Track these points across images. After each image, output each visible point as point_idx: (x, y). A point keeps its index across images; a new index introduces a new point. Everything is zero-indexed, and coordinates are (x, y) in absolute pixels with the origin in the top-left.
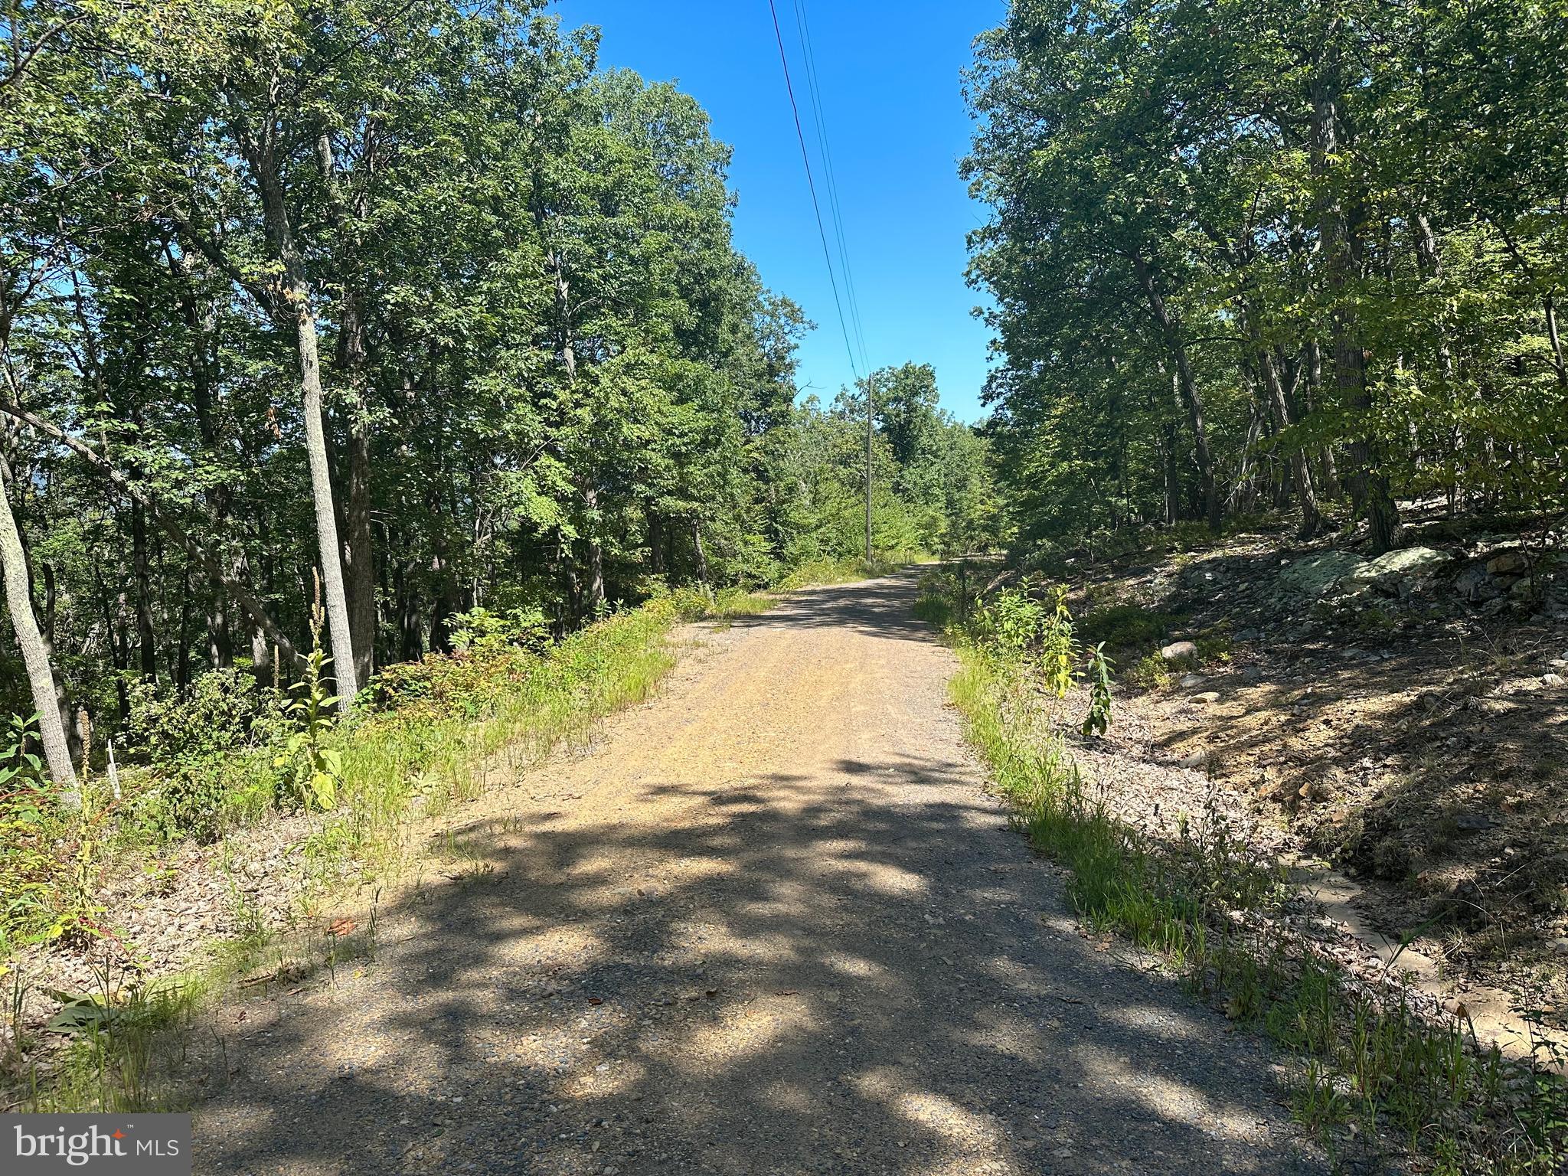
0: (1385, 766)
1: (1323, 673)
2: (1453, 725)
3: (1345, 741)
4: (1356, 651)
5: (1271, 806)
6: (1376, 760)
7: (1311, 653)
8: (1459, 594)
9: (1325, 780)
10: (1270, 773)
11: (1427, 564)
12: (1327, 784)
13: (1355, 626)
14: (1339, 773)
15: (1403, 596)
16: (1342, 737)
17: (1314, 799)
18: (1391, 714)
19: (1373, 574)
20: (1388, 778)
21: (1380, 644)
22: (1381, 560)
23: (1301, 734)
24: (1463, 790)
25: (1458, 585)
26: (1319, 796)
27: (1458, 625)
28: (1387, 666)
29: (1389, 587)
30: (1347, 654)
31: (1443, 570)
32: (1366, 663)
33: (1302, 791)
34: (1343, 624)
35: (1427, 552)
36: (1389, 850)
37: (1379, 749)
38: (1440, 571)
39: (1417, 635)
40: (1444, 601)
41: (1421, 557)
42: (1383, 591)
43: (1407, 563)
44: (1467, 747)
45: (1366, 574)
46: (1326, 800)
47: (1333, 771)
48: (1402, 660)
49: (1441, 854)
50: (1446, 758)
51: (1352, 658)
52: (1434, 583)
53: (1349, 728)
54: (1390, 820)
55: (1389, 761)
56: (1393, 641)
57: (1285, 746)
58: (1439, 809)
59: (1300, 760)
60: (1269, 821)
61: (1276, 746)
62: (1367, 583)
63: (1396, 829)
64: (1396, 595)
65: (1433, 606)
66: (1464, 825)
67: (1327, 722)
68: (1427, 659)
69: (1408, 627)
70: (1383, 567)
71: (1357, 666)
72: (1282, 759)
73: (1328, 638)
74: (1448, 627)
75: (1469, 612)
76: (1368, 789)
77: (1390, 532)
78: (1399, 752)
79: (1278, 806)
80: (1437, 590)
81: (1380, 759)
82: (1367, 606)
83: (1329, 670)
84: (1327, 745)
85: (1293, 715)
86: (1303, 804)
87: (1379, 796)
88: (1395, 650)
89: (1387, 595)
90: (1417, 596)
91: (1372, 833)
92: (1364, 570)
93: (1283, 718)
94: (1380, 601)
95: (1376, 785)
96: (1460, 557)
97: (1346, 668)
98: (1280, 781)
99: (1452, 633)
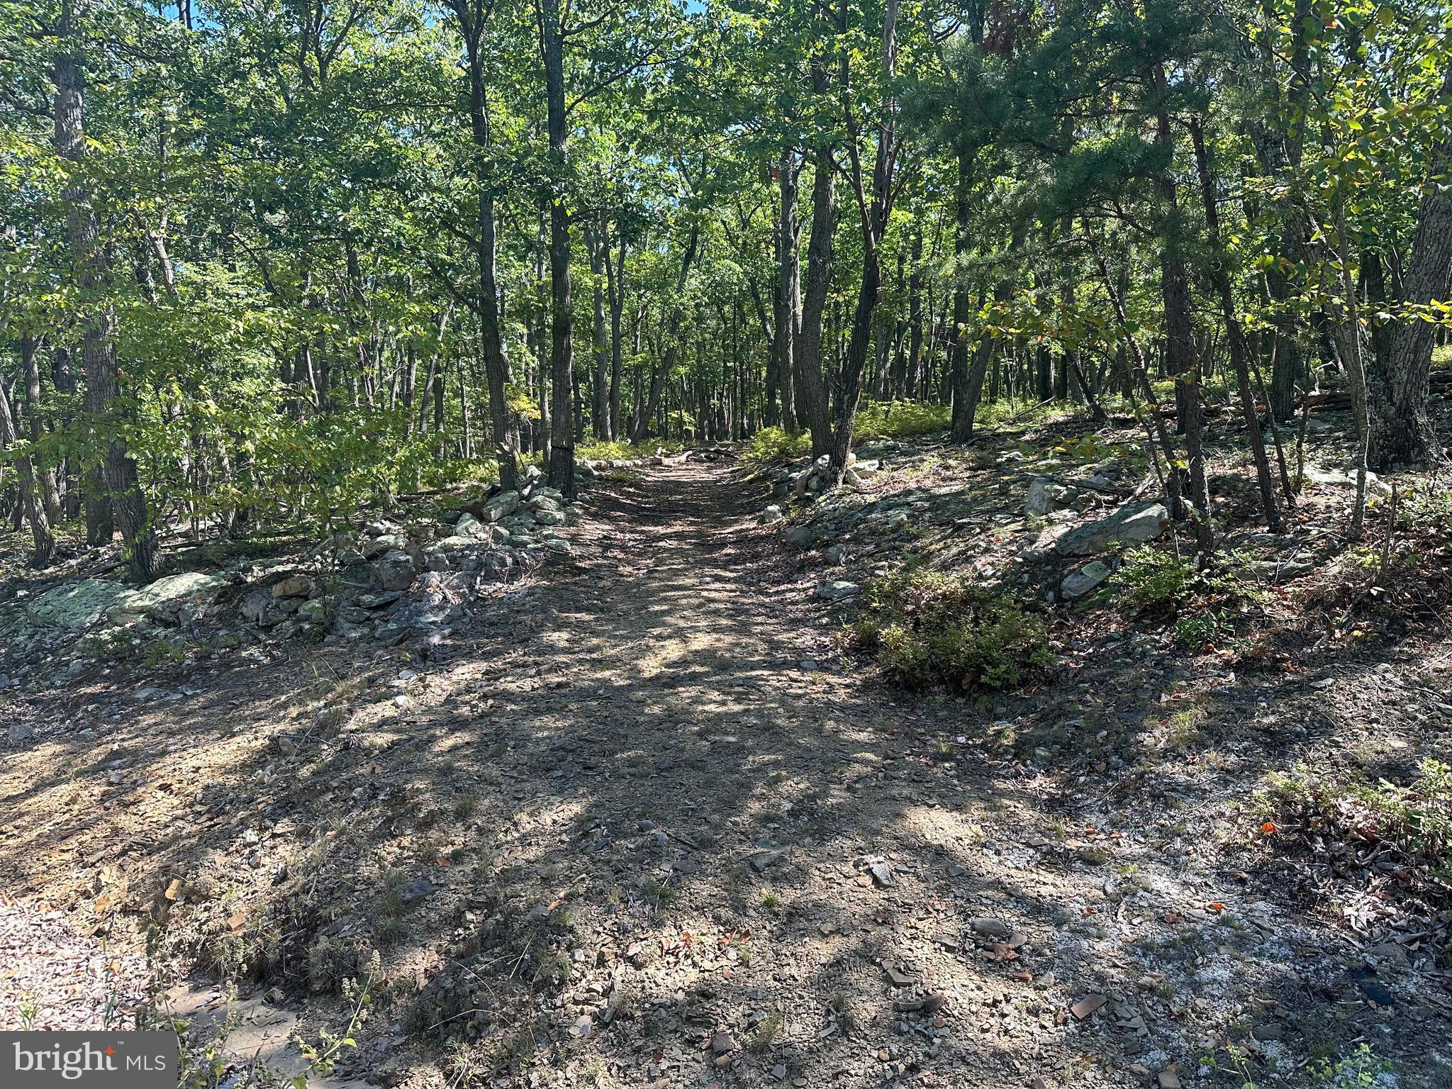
0: (274, 836)
1: (117, 722)
2: (338, 769)
3: (198, 808)
4: (152, 690)
5: (120, 921)
6: (262, 829)
7: (93, 698)
8: (245, 619)
9: (201, 871)
10: (109, 874)
11: (205, 591)
12: (205, 876)
13: (138, 662)
14: (218, 857)
15: (185, 625)
16: (192, 805)
17: (188, 900)
18: (244, 765)
19: (147, 603)
20: (284, 850)
21: (175, 679)
22: (154, 587)
23: (132, 809)
24: (389, 850)
25: (244, 610)
26: (194, 896)
27: (254, 651)
28: (194, 704)
29: (168, 616)
30: (142, 695)
31: (223, 596)
32: (168, 704)
33: (169, 894)
34: (121, 660)
35: (200, 577)
36: (329, 954)
37: (262, 816)
38: (220, 596)
39: (214, 666)
40: (233, 627)
41: (196, 582)
42: (161, 620)
43: (182, 590)
44: (374, 796)
45: (140, 603)
46: (207, 898)
47: (210, 857)
48: (210, 696)
49: (390, 942)
50: (354, 813)
51: (148, 699)
52: (216, 609)
53: (198, 789)
54: (313, 911)
55: (279, 829)
56: (190, 675)
57: (116, 831)
58: (369, 883)
59: (148, 848)
60: (124, 946)
61: (102, 830)
62: (141, 612)
63: (327, 921)
64: (177, 624)
65: (221, 633)
66: (408, 896)
67: (165, 787)
68: (238, 691)
69: (202, 658)
70: (157, 595)
71: (159, 707)
72: (117, 849)
73: (107, 678)
74: (244, 654)
75: (262, 637)
76: (262, 870)
77: (150, 558)
78: (287, 814)
79: (133, 921)
80: (220, 616)
81: (267, 828)
82: (145, 638)
83: (125, 718)
84: (176, 818)
85: (110, 784)
86: (174, 910)
87: (282, 878)
88: (194, 685)
89: (167, 625)
90: (199, 623)
91: (293, 934)
92: (134, 598)
93: (97, 790)
94: (160, 631)
95: (271, 865)
96: (238, 582)
97: (147, 711)
98: (125, 883)
99: (251, 660)
